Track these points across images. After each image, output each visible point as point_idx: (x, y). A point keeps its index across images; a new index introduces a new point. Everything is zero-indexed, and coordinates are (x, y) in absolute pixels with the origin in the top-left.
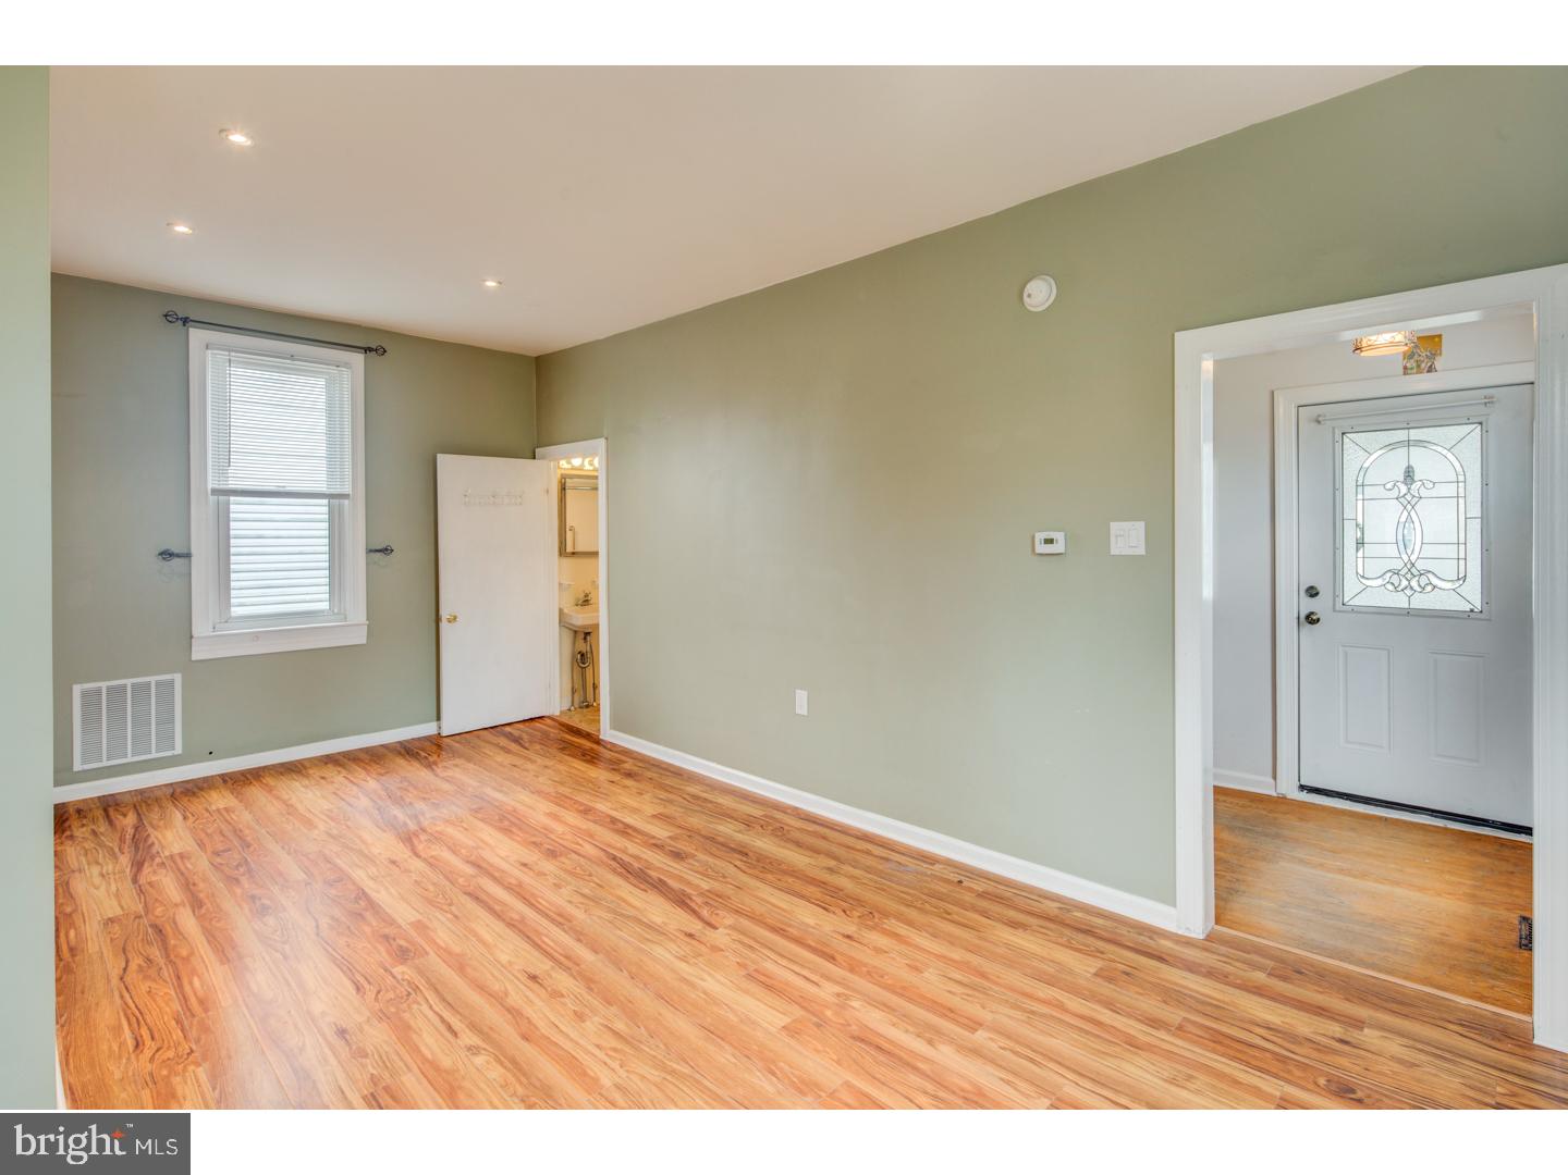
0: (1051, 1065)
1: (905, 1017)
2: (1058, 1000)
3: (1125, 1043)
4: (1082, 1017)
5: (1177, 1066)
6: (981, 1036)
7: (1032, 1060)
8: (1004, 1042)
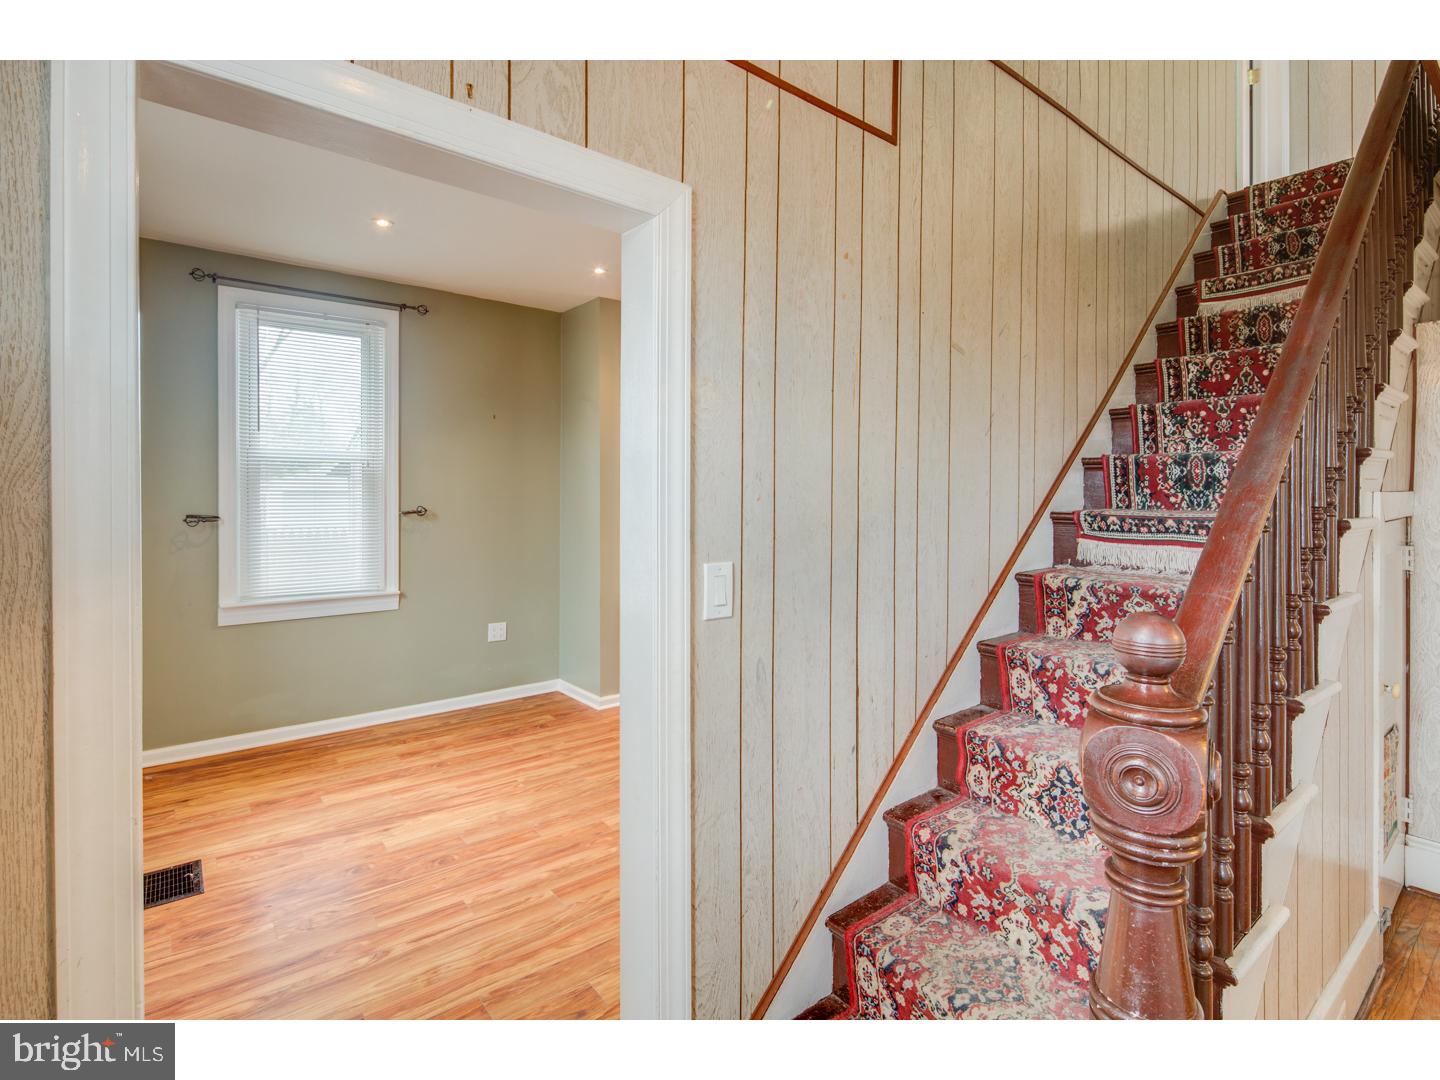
0: (496, 916)
1: (589, 866)
2: (564, 947)
3: (489, 965)
4: (535, 952)
5: (444, 982)
6: (548, 893)
7: (508, 908)
8: (533, 901)
